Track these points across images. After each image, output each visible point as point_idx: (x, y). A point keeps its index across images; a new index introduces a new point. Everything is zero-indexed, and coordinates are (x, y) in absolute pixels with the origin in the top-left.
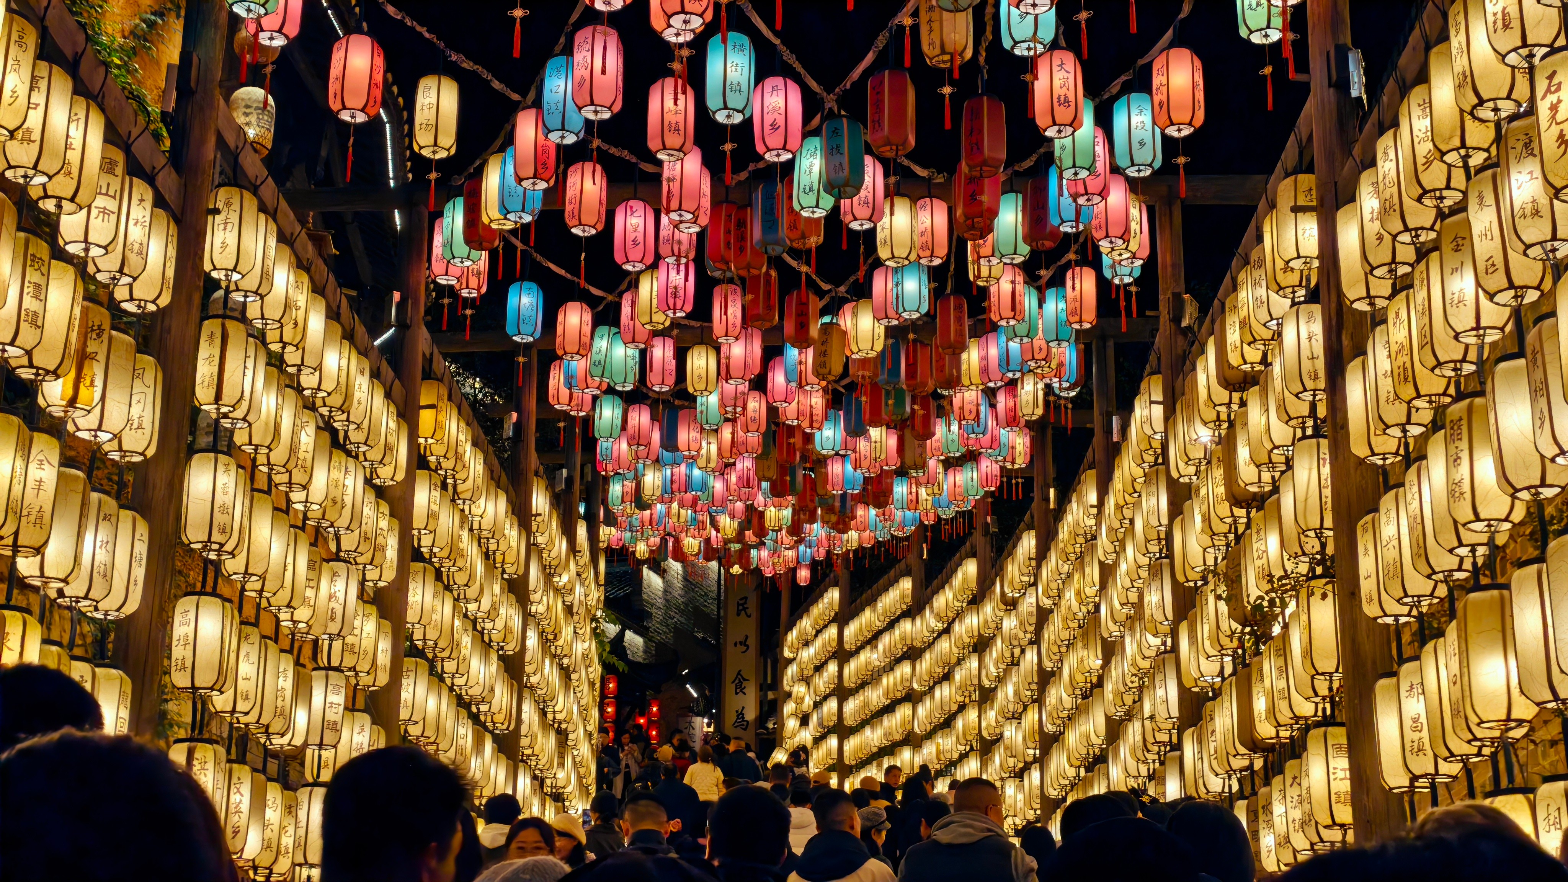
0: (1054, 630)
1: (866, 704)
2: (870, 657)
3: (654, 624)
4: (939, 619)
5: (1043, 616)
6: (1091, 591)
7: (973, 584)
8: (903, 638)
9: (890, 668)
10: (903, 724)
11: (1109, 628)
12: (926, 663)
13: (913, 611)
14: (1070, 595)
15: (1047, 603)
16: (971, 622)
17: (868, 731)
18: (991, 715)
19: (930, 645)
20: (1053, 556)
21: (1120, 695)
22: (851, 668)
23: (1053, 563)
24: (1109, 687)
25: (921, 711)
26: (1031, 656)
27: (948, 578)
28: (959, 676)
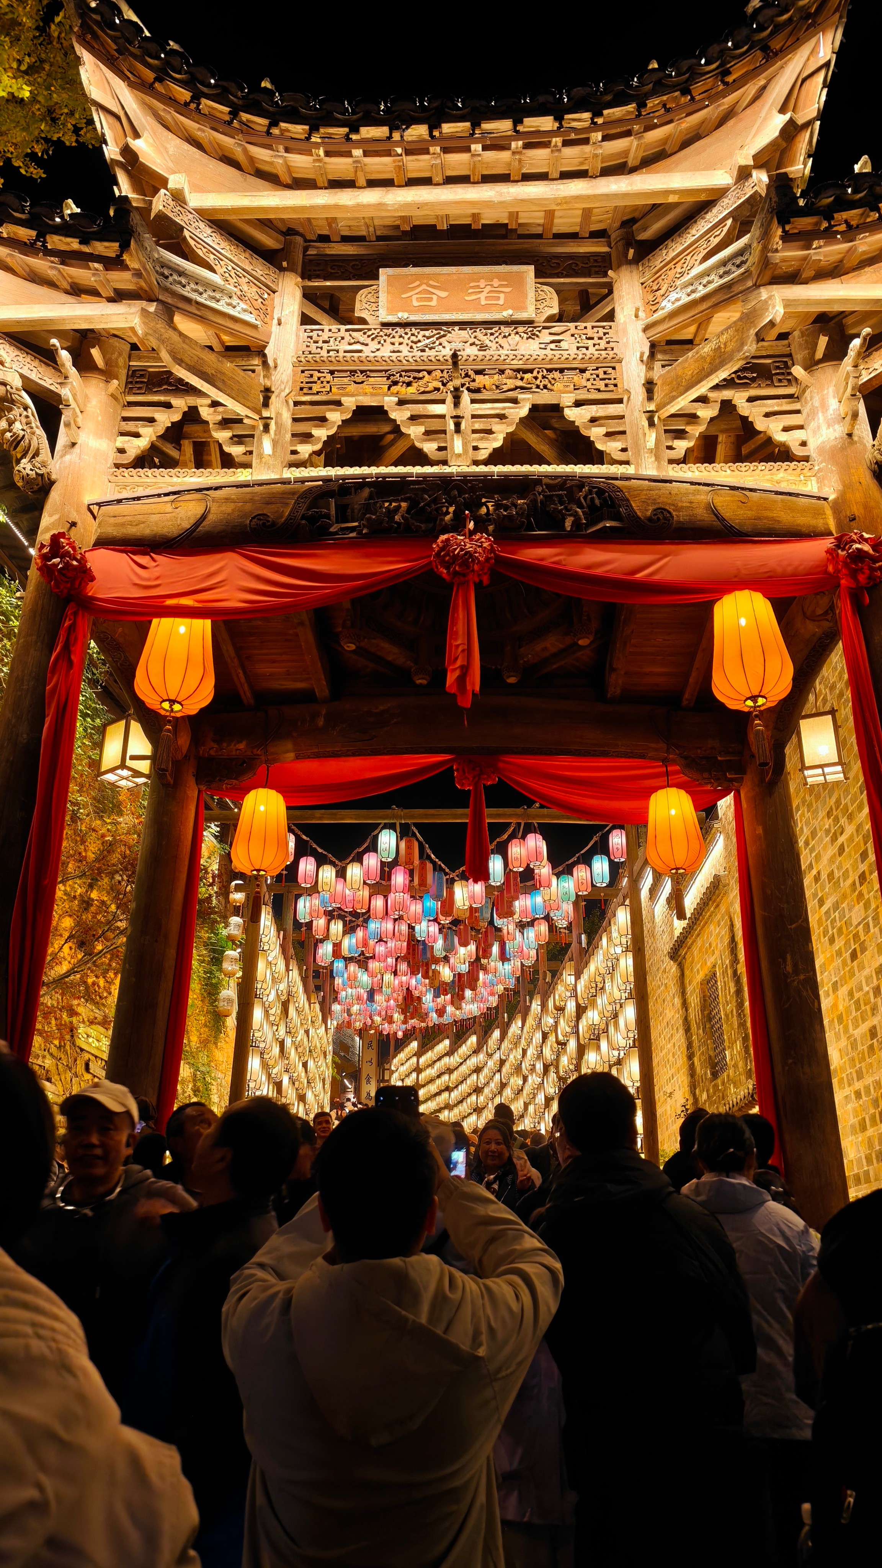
0: (506, 1069)
1: (429, 1091)
2: (431, 1072)
4: (460, 1057)
5: (502, 1062)
6: (519, 1057)
7: (475, 1045)
8: (445, 1065)
9: (439, 1076)
10: (445, 1100)
11: (525, 1072)
12: (454, 1076)
13: (450, 1053)
14: (511, 1057)
15: (504, 1058)
16: (473, 1062)
17: (429, 1102)
18: (482, 1099)
19: (457, 1068)
20: (506, 1041)
21: (528, 1095)
22: (423, 1076)
23: (506, 1044)
24: (525, 1092)
25: (453, 1095)
26: (497, 1076)
27: (465, 1042)
28: (468, 1082)
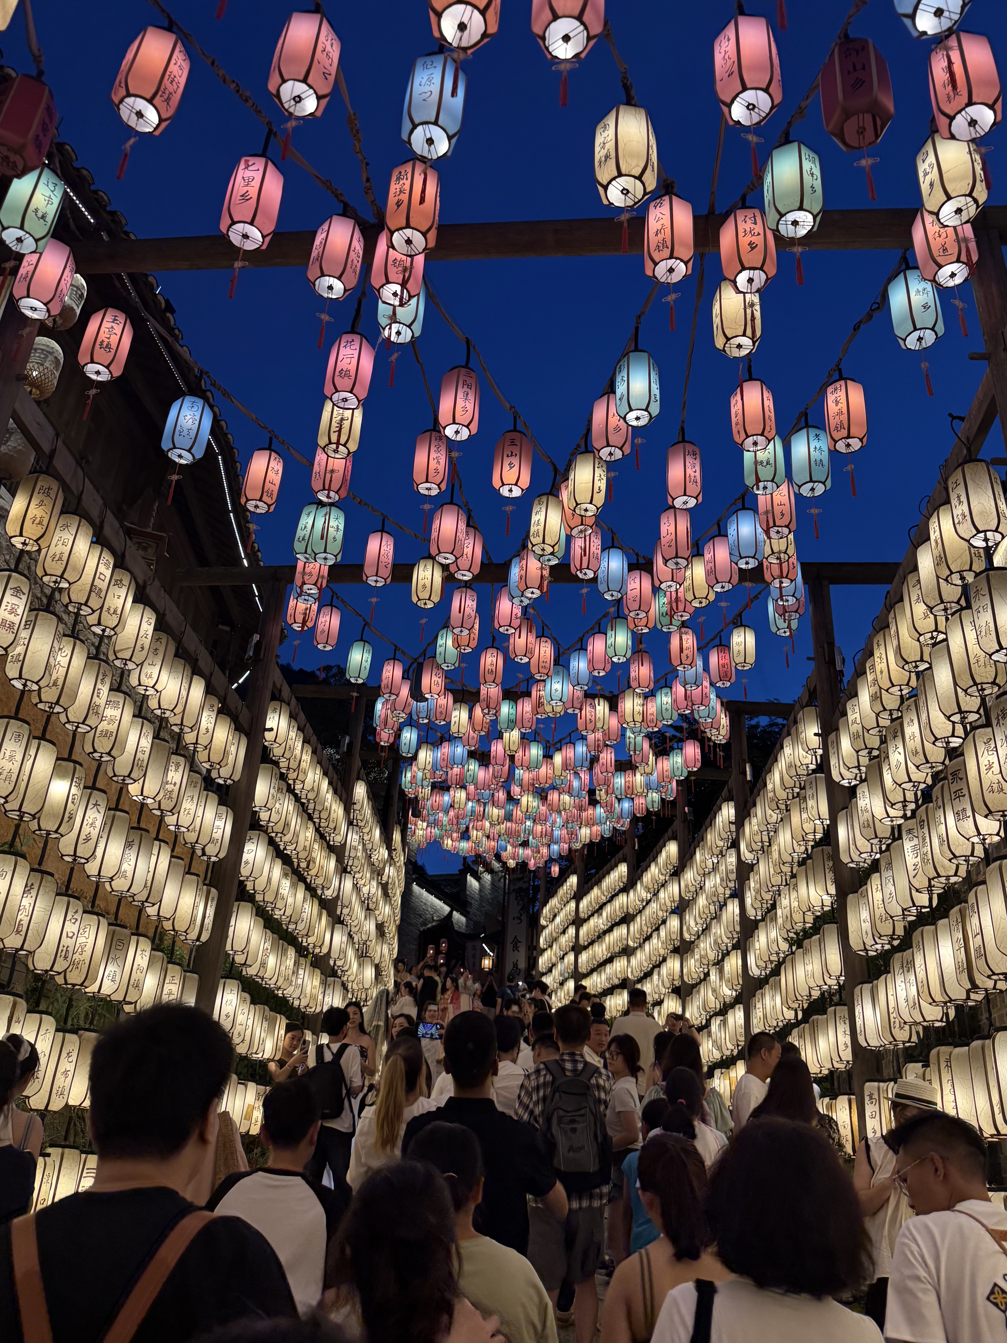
1: (594, 957)
2: (598, 922)
3: (472, 910)
4: (648, 890)
5: (745, 869)
7: (675, 860)
8: (621, 908)
9: (610, 930)
10: (621, 971)
12: (635, 927)
13: (628, 886)
16: (674, 889)
17: (595, 976)
18: (692, 964)
19: (641, 911)
22: (584, 931)
25: (634, 961)
26: (733, 908)
27: (655, 859)
28: (663, 933)
